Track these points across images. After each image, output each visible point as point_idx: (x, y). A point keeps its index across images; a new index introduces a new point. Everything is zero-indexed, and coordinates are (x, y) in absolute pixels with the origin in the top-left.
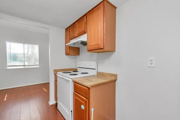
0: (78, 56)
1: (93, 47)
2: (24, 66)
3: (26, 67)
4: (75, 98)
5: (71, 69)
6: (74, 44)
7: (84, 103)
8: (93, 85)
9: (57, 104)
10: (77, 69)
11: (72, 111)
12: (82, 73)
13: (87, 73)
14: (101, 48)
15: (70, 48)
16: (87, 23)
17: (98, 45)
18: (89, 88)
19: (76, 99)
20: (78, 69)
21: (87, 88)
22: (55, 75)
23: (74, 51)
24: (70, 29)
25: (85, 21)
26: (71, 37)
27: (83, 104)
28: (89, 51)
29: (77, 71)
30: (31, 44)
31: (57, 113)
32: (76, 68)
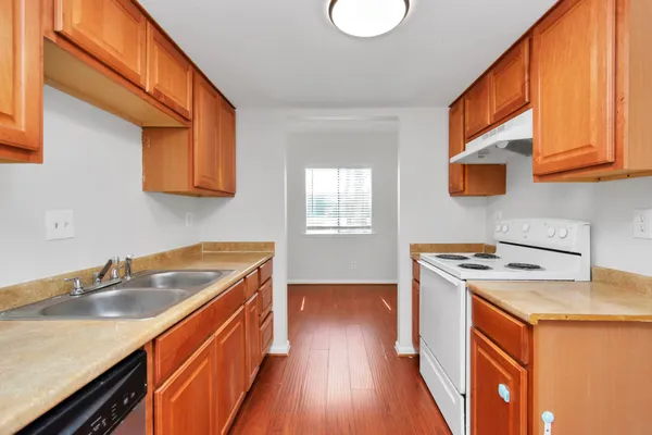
0: (502, 197)
1: (559, 158)
2: (339, 228)
3: (343, 232)
4: (478, 352)
5: (469, 247)
6: (481, 153)
7: (509, 377)
8: (547, 315)
9: (417, 358)
10: (494, 249)
11: (464, 396)
12: (511, 265)
13: (537, 267)
14: (600, 160)
15: (467, 169)
16: (533, 66)
17: (586, 152)
18: (530, 327)
19: (480, 355)
20: (499, 246)
21: (521, 325)
22: (415, 261)
23: (481, 180)
24: (467, 101)
25: (526, 62)
26: (468, 129)
27: (506, 382)
28: (541, 176)
29: (495, 257)
30: (356, 168)
31: (417, 386)
32: (491, 244)
